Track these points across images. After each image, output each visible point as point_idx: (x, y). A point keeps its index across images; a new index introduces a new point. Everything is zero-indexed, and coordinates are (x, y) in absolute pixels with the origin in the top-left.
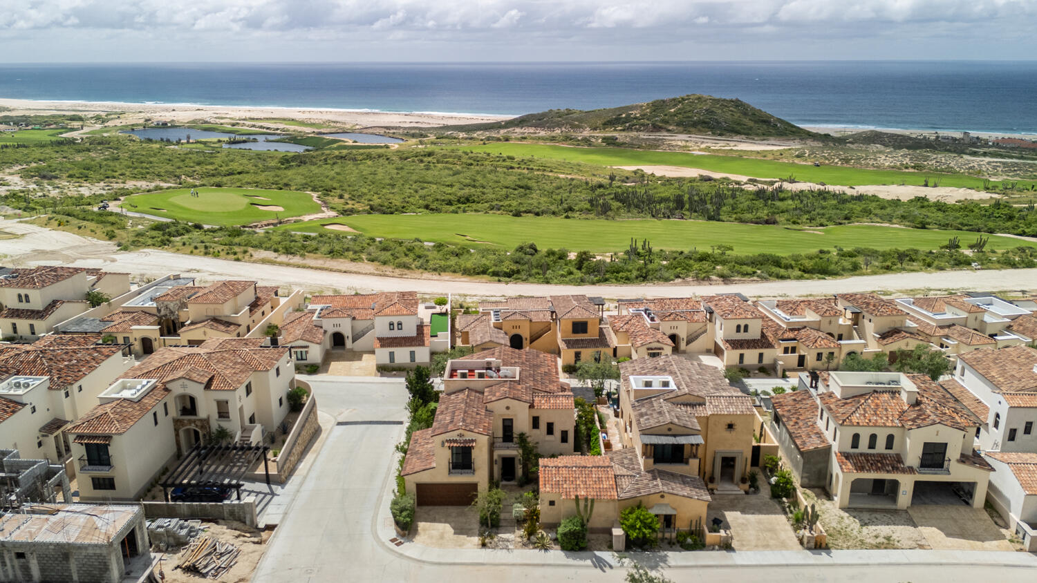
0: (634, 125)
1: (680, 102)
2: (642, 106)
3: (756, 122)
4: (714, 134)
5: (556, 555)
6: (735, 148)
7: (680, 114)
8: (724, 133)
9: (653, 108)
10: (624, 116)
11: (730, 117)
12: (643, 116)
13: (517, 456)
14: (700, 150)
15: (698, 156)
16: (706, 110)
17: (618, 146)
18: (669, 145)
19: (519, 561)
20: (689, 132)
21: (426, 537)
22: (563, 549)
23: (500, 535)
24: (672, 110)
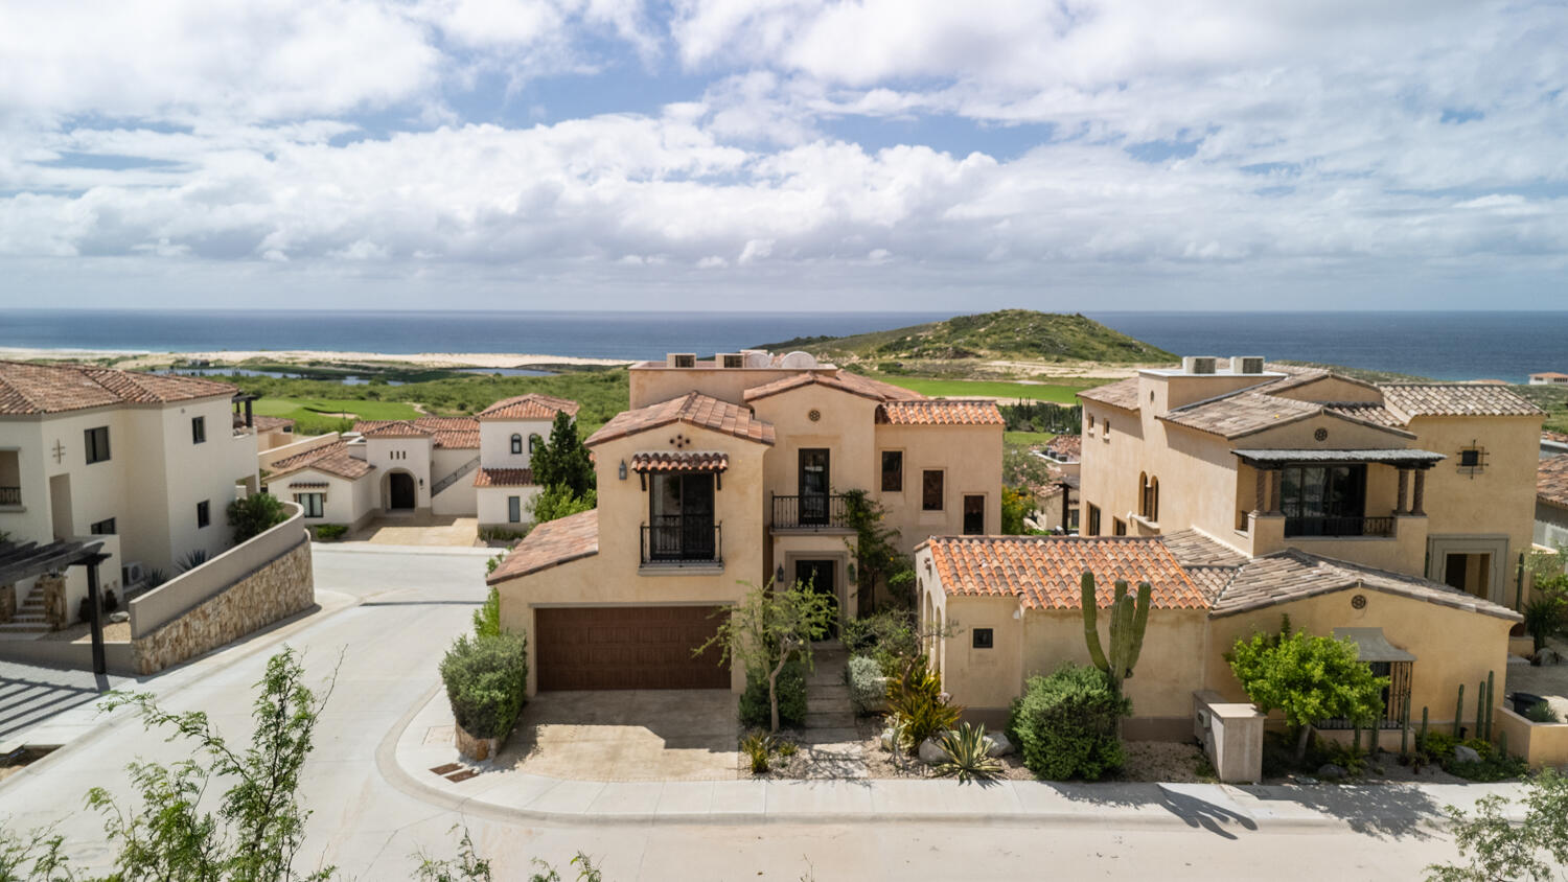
0: (925, 350)
1: (992, 319)
2: (937, 326)
3: (1110, 345)
4: (1048, 360)
5: (1022, 792)
6: (1084, 376)
7: (994, 333)
8: (1064, 358)
9: (953, 328)
10: (909, 339)
11: (1070, 338)
12: (939, 338)
13: (842, 555)
14: (1031, 378)
15: (1028, 386)
16: (1034, 328)
17: (904, 374)
18: (982, 373)
19: (896, 808)
20: (1011, 358)
21: (559, 757)
22: (1043, 773)
23: (817, 747)
24: (982, 330)
